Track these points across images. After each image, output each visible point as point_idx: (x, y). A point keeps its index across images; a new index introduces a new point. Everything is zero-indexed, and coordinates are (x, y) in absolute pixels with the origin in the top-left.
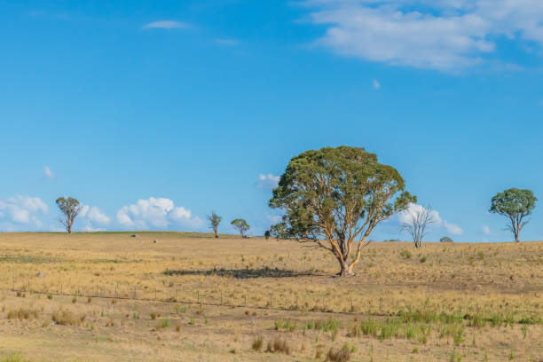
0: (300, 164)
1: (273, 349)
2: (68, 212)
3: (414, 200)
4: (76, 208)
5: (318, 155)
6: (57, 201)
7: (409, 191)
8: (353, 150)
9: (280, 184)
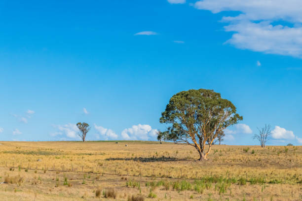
0: (176, 99)
1: (107, 196)
2: (83, 131)
3: (241, 118)
4: (87, 128)
5: (186, 94)
6: (77, 124)
7: (239, 114)
8: (207, 91)
9: (166, 110)
